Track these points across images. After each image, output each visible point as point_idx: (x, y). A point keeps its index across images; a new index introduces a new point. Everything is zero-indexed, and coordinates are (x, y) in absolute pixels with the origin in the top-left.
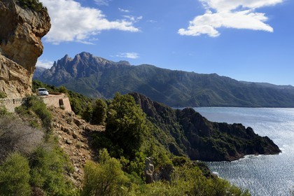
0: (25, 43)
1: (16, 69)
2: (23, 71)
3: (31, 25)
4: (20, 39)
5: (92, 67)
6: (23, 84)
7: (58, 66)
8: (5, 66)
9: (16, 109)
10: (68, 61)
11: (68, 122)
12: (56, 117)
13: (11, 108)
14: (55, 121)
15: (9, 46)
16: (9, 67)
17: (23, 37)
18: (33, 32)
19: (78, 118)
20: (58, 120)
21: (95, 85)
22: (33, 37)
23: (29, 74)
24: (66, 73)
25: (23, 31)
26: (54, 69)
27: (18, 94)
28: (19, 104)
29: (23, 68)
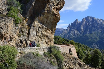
0: (50, 15)
1: (46, 30)
2: (49, 31)
3: (53, 4)
4: (48, 13)
5: (94, 26)
6: (49, 39)
7: (71, 27)
8: (40, 29)
9: (44, 53)
10: (78, 23)
11: (74, 63)
12: (66, 60)
13: (41, 53)
14: (66, 62)
15: (42, 17)
16: (42, 29)
17: (49, 12)
18: (55, 8)
19: (81, 61)
20: (67, 62)
21: (96, 39)
22: (55, 11)
23: (52, 33)
24: (76, 31)
25: (49, 8)
26: (69, 29)
27: (46, 45)
28: (46, 51)
29: (49, 30)
